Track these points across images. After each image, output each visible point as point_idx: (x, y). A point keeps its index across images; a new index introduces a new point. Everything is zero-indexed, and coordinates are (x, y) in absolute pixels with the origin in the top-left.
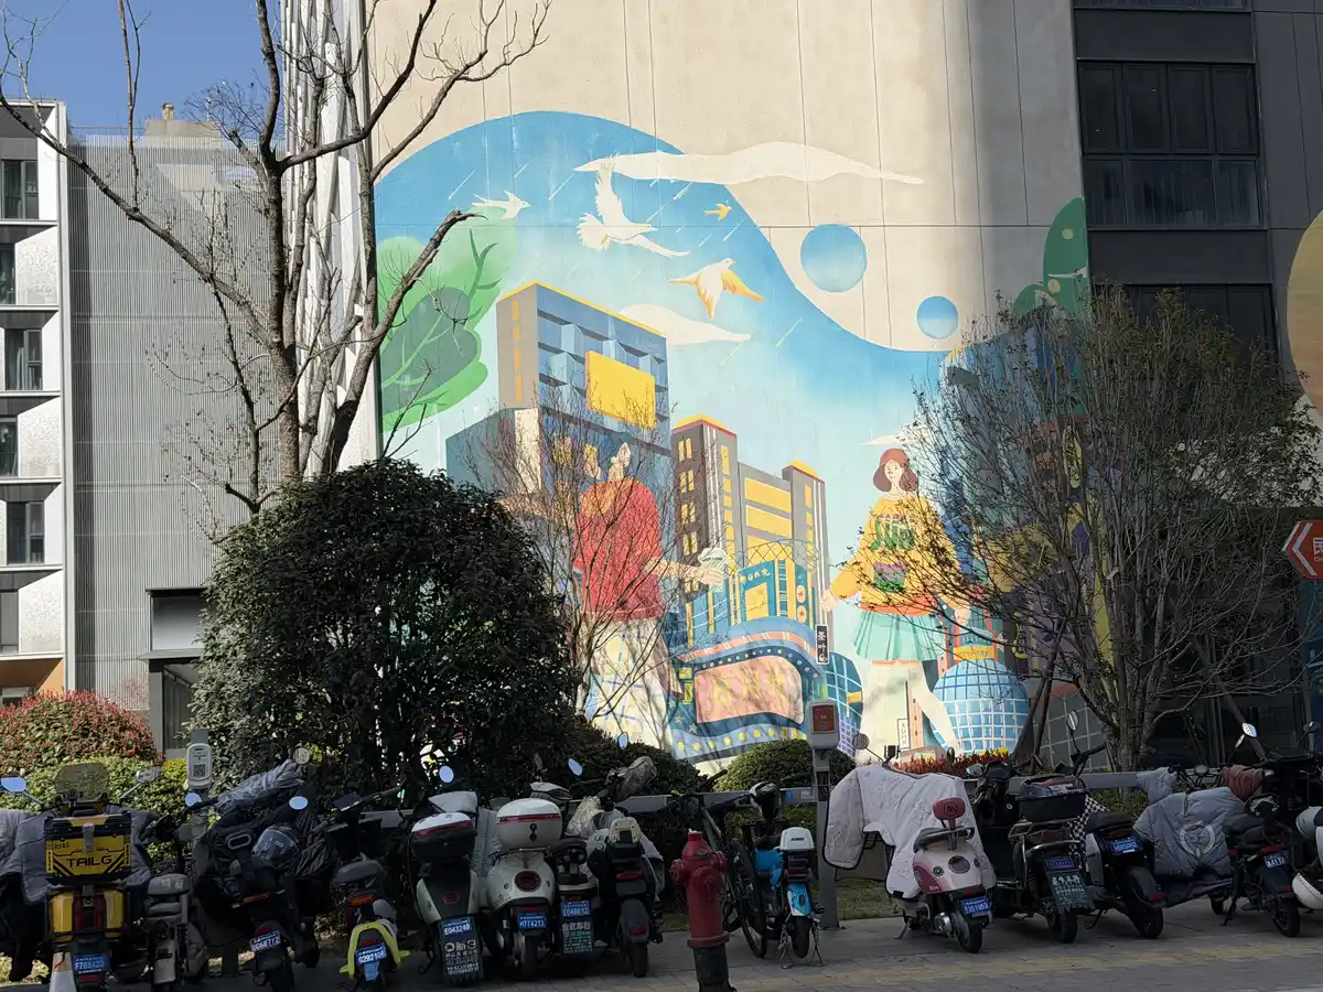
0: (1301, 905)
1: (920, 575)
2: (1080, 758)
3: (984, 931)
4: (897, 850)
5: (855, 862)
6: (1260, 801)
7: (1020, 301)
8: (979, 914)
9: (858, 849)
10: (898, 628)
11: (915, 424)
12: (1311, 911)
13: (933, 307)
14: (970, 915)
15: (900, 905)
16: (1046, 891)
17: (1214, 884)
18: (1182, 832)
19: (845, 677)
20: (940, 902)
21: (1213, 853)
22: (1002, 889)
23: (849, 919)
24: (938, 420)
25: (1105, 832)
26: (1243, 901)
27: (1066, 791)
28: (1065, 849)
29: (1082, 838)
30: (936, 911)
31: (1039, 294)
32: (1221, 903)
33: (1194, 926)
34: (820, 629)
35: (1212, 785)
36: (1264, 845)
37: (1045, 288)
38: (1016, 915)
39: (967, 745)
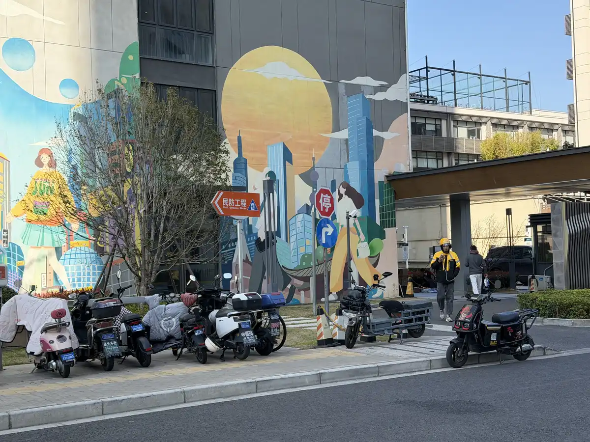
0: (209, 351)
1: (54, 207)
2: (121, 290)
3: (71, 367)
4: (32, 333)
5: (12, 339)
6: (194, 308)
7: (108, 86)
8: (69, 361)
9: (14, 333)
10: (43, 232)
11: (55, 137)
12: (212, 353)
13: (67, 83)
14: (65, 361)
15: (32, 358)
16: (101, 348)
17: (174, 343)
18: (162, 322)
19: (16, 254)
20: (52, 356)
21: (175, 330)
22: (82, 349)
23: (9, 365)
24: (66, 137)
25: (129, 322)
26: (185, 350)
27: (113, 305)
28: (110, 331)
29: (119, 325)
30: (49, 360)
31: (116, 83)
32: (177, 351)
33: (164, 361)
34: (4, 231)
35: (176, 301)
36: (195, 326)
37: (120, 81)
38: (88, 360)
39: (74, 285)
